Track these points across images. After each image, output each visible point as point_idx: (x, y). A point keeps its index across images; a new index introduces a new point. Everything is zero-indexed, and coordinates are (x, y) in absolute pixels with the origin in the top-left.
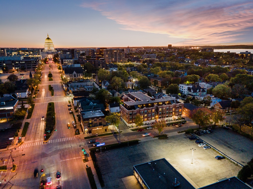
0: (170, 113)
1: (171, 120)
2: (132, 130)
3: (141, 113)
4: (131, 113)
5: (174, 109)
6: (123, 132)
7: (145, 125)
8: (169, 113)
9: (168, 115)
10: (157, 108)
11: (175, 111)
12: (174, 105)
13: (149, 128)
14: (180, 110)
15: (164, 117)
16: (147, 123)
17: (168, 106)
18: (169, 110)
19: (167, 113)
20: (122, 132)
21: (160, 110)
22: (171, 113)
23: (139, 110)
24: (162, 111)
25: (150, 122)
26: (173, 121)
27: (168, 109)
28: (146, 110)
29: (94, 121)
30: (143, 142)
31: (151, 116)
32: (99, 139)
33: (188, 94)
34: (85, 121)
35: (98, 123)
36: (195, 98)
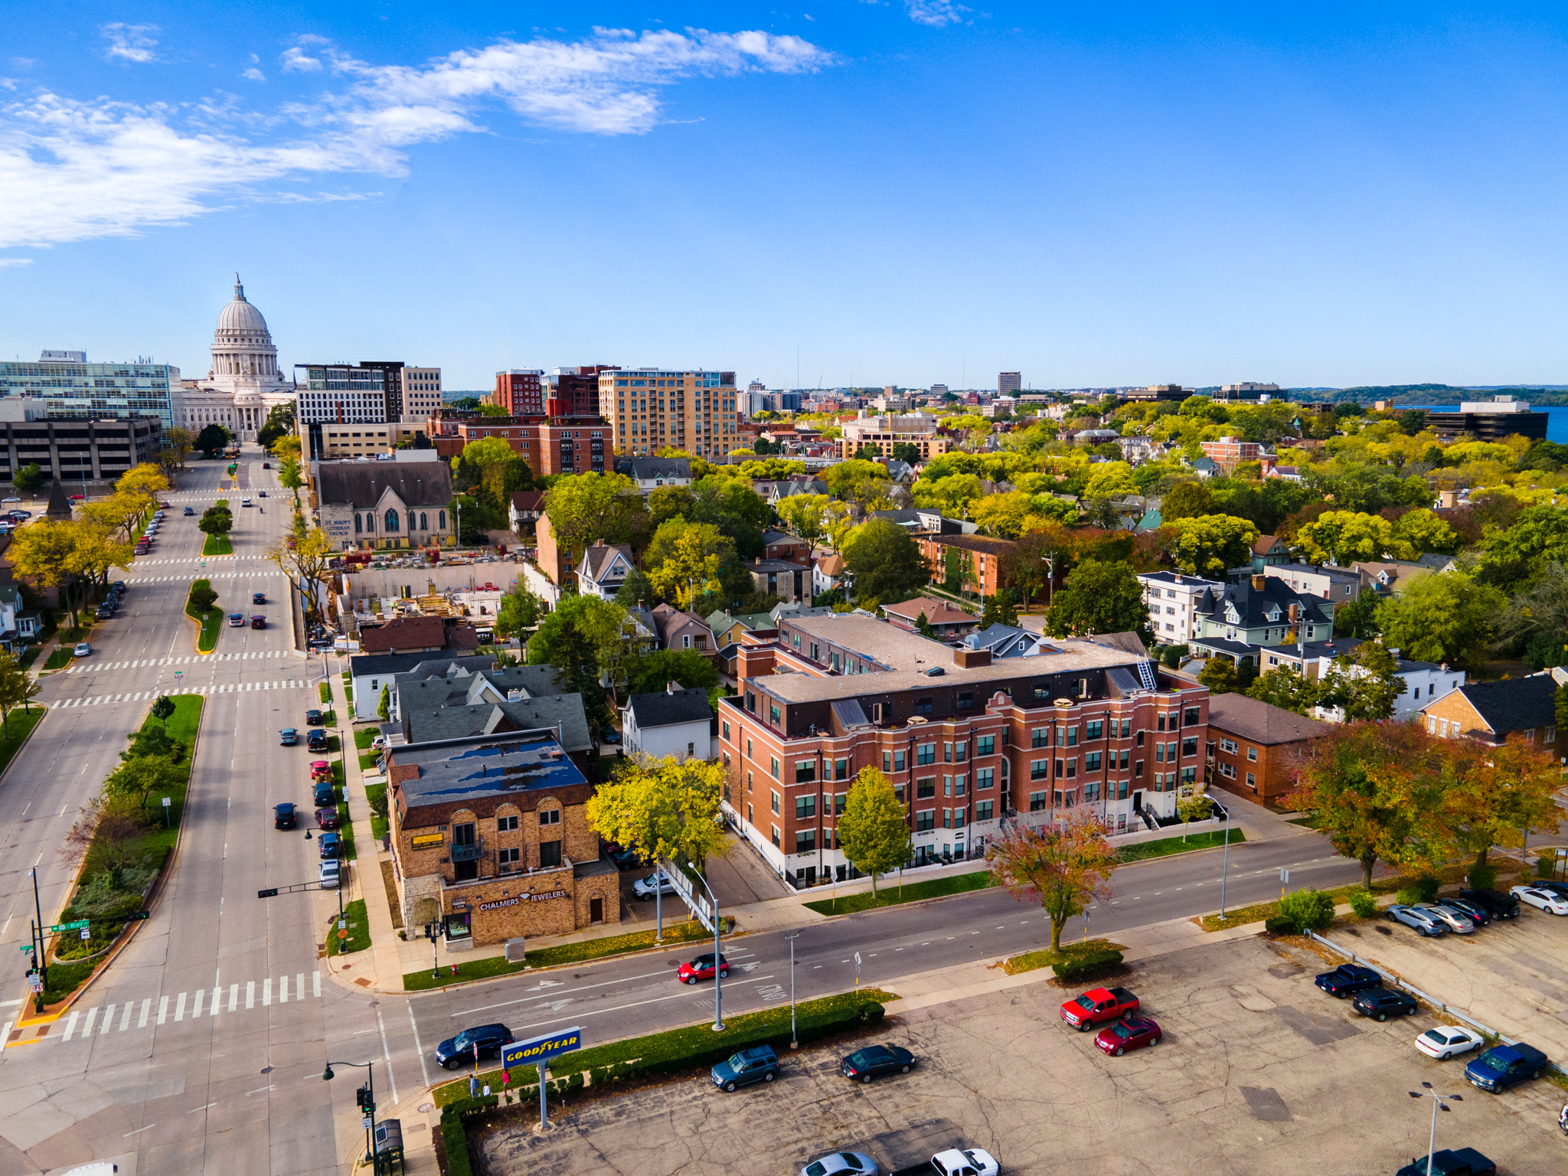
1: (1121, 825)
2: (818, 906)
3: (886, 765)
4: (810, 762)
6: (747, 921)
7: (924, 862)
8: (1109, 767)
9: (1095, 784)
10: (1014, 722)
11: (1149, 753)
12: (1139, 701)
15: (1070, 800)
16: (938, 850)
17: (1093, 708)
18: (1108, 745)
19: (1092, 766)
20: (730, 922)
22: (1124, 764)
23: (871, 736)
24: (1054, 752)
25: (959, 836)
26: (1134, 827)
27: (1094, 734)
28: (927, 739)
29: (496, 826)
30: (925, 1013)
31: (970, 789)
32: (537, 988)
33: (1205, 641)
34: (420, 831)
35: (531, 849)
36: (1255, 664)
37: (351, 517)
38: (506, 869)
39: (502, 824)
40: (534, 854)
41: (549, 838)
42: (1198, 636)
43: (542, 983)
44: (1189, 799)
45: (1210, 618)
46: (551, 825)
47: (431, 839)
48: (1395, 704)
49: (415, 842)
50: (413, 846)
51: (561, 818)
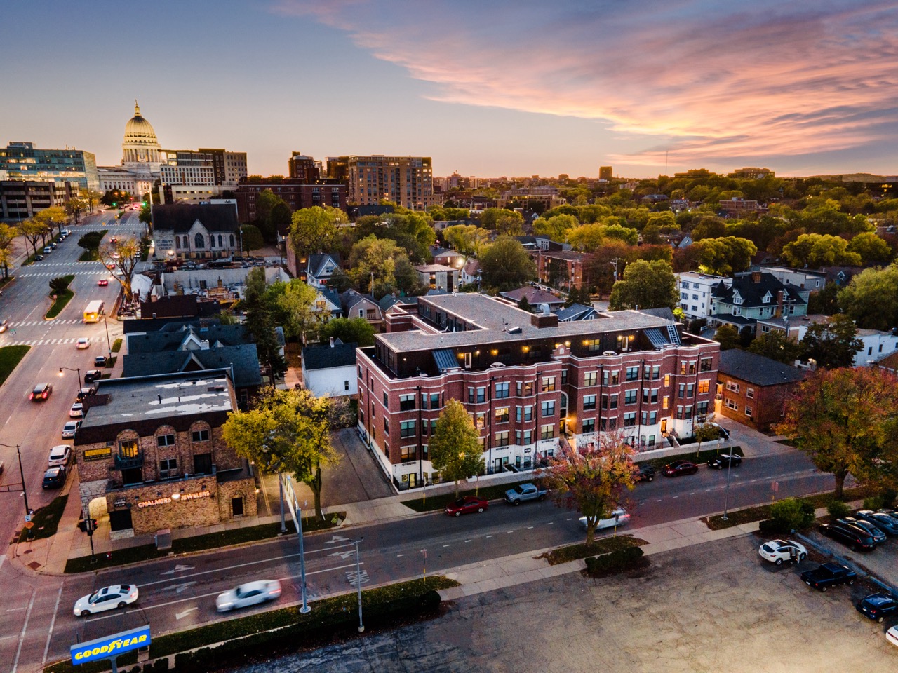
0: (646, 399)
1: (652, 443)
2: (412, 504)
3: (471, 399)
4: (411, 396)
5: (667, 376)
6: (355, 516)
7: (500, 470)
8: (643, 401)
9: (632, 414)
10: (570, 367)
11: (673, 391)
12: (667, 353)
13: (519, 491)
14: (701, 382)
15: (613, 425)
16: (512, 461)
17: (632, 358)
18: (642, 385)
19: (630, 400)
20: (342, 516)
21: (587, 383)
22: (655, 399)
23: (462, 376)
24: (601, 390)
25: (528, 450)
26: (661, 445)
27: (632, 377)
28: (503, 380)
29: (155, 443)
30: (477, 599)
31: (536, 416)
32: (172, 572)
33: (718, 316)
34: (90, 447)
35: (186, 460)
36: (752, 332)
37: (173, 238)
38: (165, 475)
39: (161, 441)
40: (188, 464)
41: (200, 451)
42: (714, 313)
43: (177, 567)
44: (701, 425)
45: (722, 301)
46: (203, 442)
47: (100, 452)
48: (855, 358)
49: (87, 455)
50: (85, 458)
51: (210, 437)
